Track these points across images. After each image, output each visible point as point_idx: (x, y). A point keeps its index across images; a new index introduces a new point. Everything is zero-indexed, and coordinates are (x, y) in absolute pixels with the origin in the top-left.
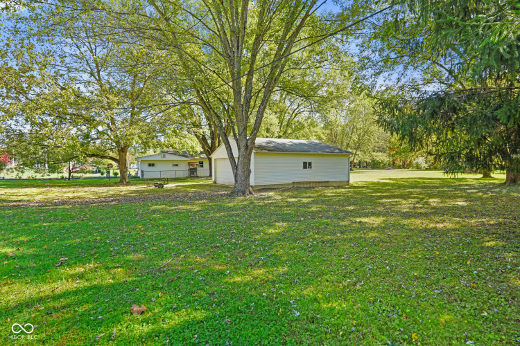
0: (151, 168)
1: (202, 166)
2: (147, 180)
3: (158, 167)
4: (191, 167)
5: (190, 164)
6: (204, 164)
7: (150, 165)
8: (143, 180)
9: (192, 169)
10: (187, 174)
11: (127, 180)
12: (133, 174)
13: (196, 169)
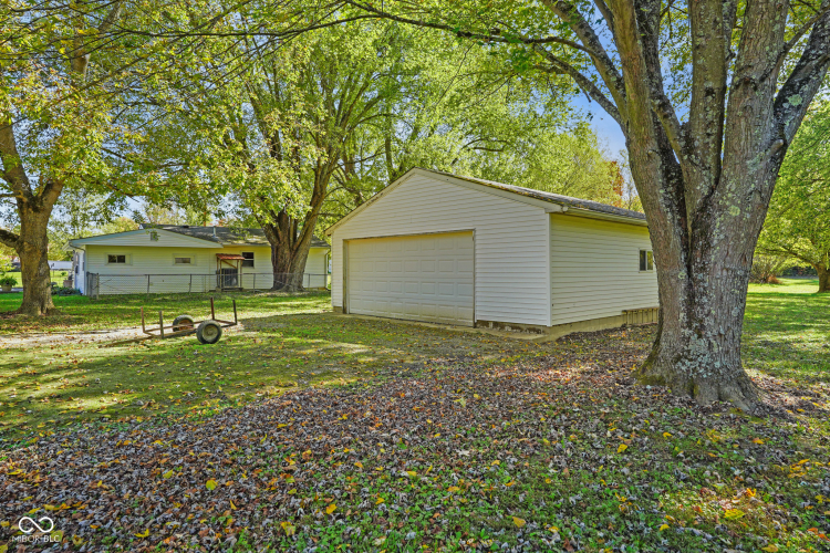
0: (117, 268)
1: (251, 264)
2: (107, 299)
3: (135, 265)
4: (225, 266)
5: (220, 258)
6: (256, 260)
7: (112, 259)
8: (93, 300)
9: (226, 271)
10: (212, 283)
11: (50, 305)
12: (60, 282)
13: (236, 271)
